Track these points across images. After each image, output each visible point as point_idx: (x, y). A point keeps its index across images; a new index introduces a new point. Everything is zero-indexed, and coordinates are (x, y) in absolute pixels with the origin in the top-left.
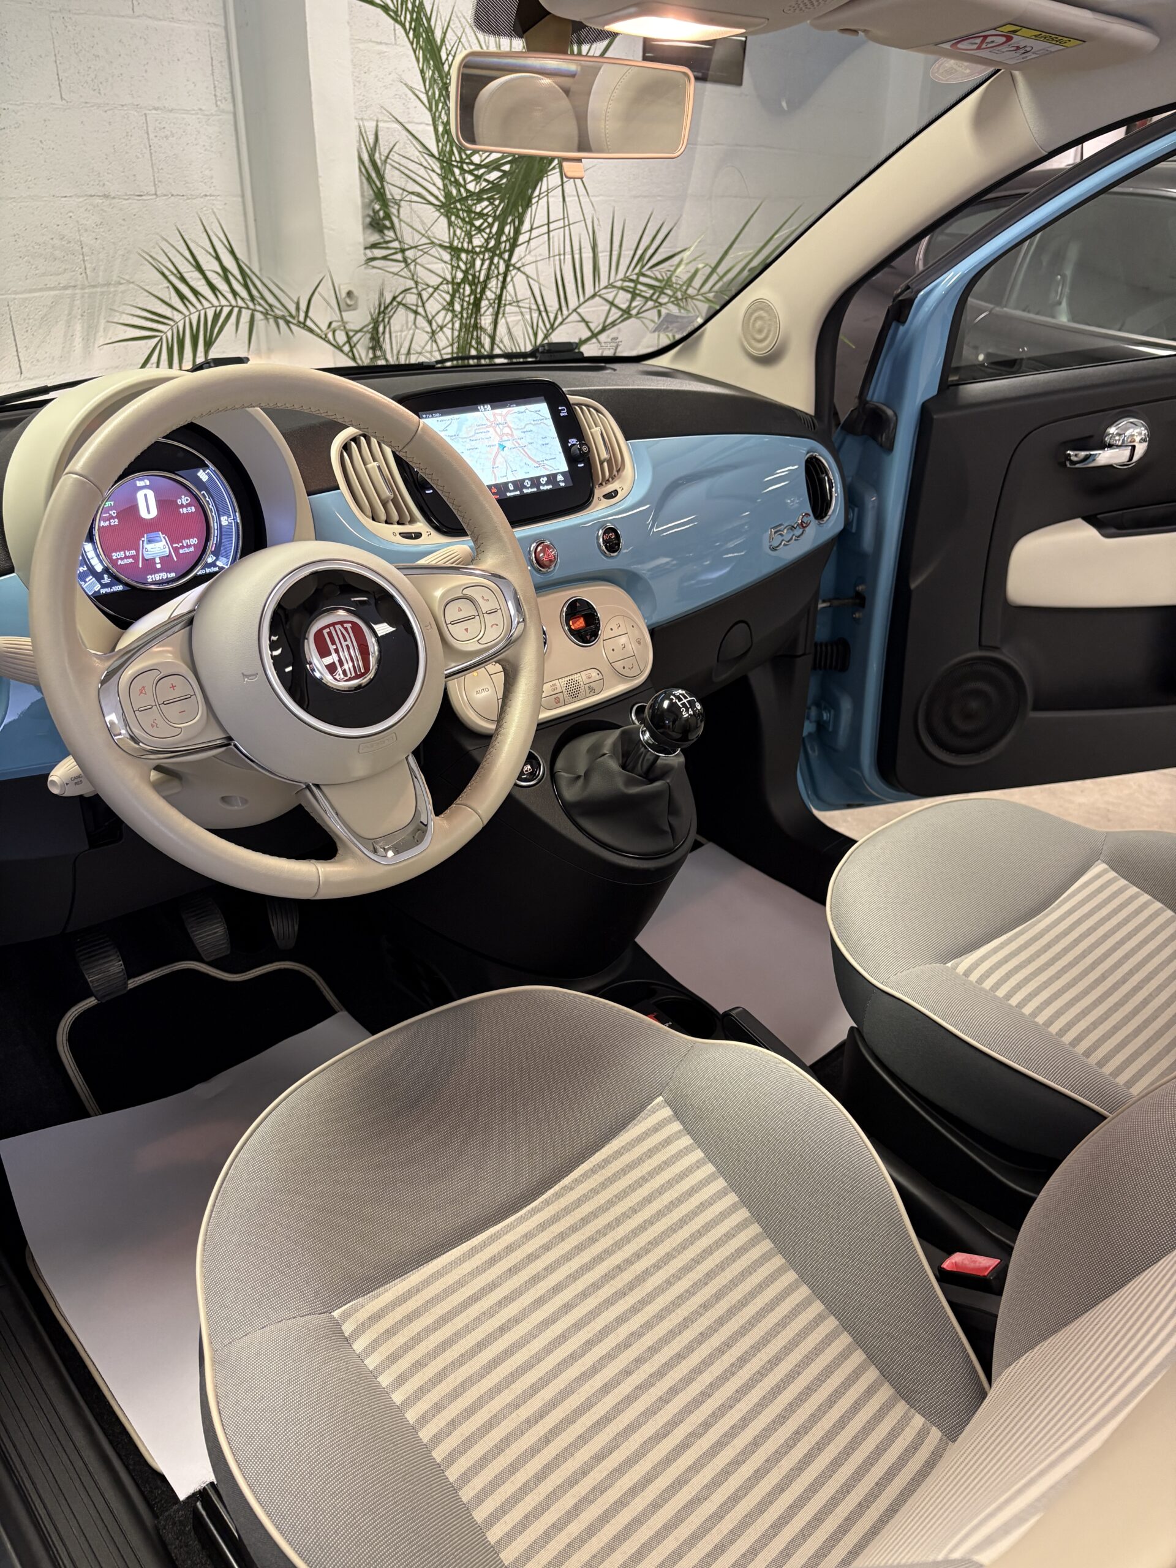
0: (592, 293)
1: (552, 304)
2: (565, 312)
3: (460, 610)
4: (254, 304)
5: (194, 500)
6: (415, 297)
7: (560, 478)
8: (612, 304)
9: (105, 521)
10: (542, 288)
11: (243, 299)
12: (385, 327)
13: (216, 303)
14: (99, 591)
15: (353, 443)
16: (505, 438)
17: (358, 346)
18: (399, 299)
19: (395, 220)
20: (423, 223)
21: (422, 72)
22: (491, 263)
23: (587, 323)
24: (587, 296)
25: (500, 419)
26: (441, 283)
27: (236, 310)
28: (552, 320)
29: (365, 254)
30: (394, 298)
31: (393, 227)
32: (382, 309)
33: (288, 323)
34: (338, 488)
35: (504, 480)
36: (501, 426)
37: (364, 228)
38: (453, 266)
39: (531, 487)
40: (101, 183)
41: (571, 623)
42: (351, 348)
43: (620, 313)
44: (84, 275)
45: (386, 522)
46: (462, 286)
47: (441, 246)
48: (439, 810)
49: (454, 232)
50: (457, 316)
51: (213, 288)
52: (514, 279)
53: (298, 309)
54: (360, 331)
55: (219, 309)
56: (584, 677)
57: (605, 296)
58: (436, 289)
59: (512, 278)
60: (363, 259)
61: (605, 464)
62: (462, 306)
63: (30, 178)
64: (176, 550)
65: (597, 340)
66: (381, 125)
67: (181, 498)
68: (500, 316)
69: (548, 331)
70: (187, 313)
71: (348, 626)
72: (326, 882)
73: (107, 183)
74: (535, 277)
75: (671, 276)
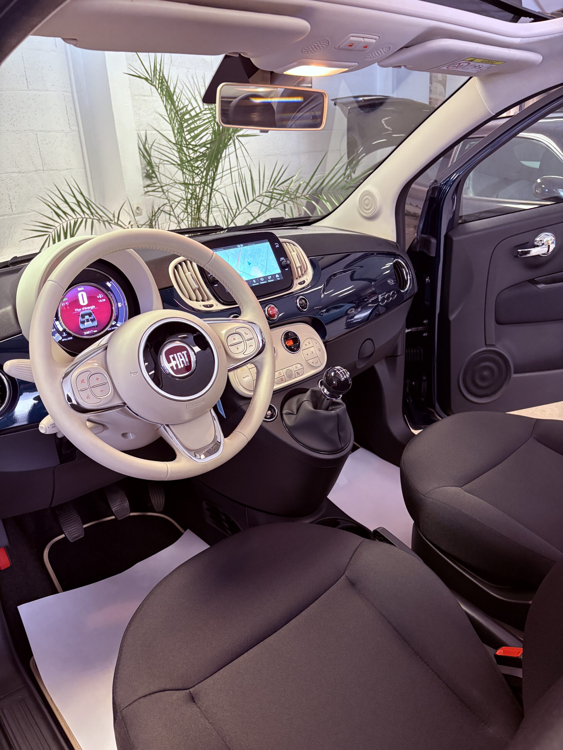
0: (252, 199)
1: (234, 206)
2: (240, 209)
4: (93, 216)
6: (169, 207)
8: (262, 203)
10: (228, 198)
11: (88, 214)
12: (156, 222)
13: (75, 217)
18: (161, 209)
19: (157, 174)
20: (170, 174)
21: (165, 106)
22: (204, 189)
23: (251, 213)
24: (250, 201)
26: (181, 200)
27: (84, 220)
28: (234, 213)
29: (144, 190)
30: (159, 209)
31: (156, 177)
32: (154, 214)
33: (109, 223)
37: (143, 178)
38: (186, 192)
40: (17, 167)
43: (266, 207)
44: (10, 209)
46: (191, 201)
47: (180, 183)
49: (186, 176)
50: (189, 214)
51: (73, 210)
52: (215, 195)
53: (114, 217)
54: (144, 224)
55: (76, 219)
57: (258, 200)
58: (179, 203)
60: (143, 192)
62: (191, 210)
65: (256, 220)
66: (147, 132)
68: (210, 213)
69: (233, 218)
70: (61, 222)
73: (20, 166)
74: (225, 193)
75: (288, 188)
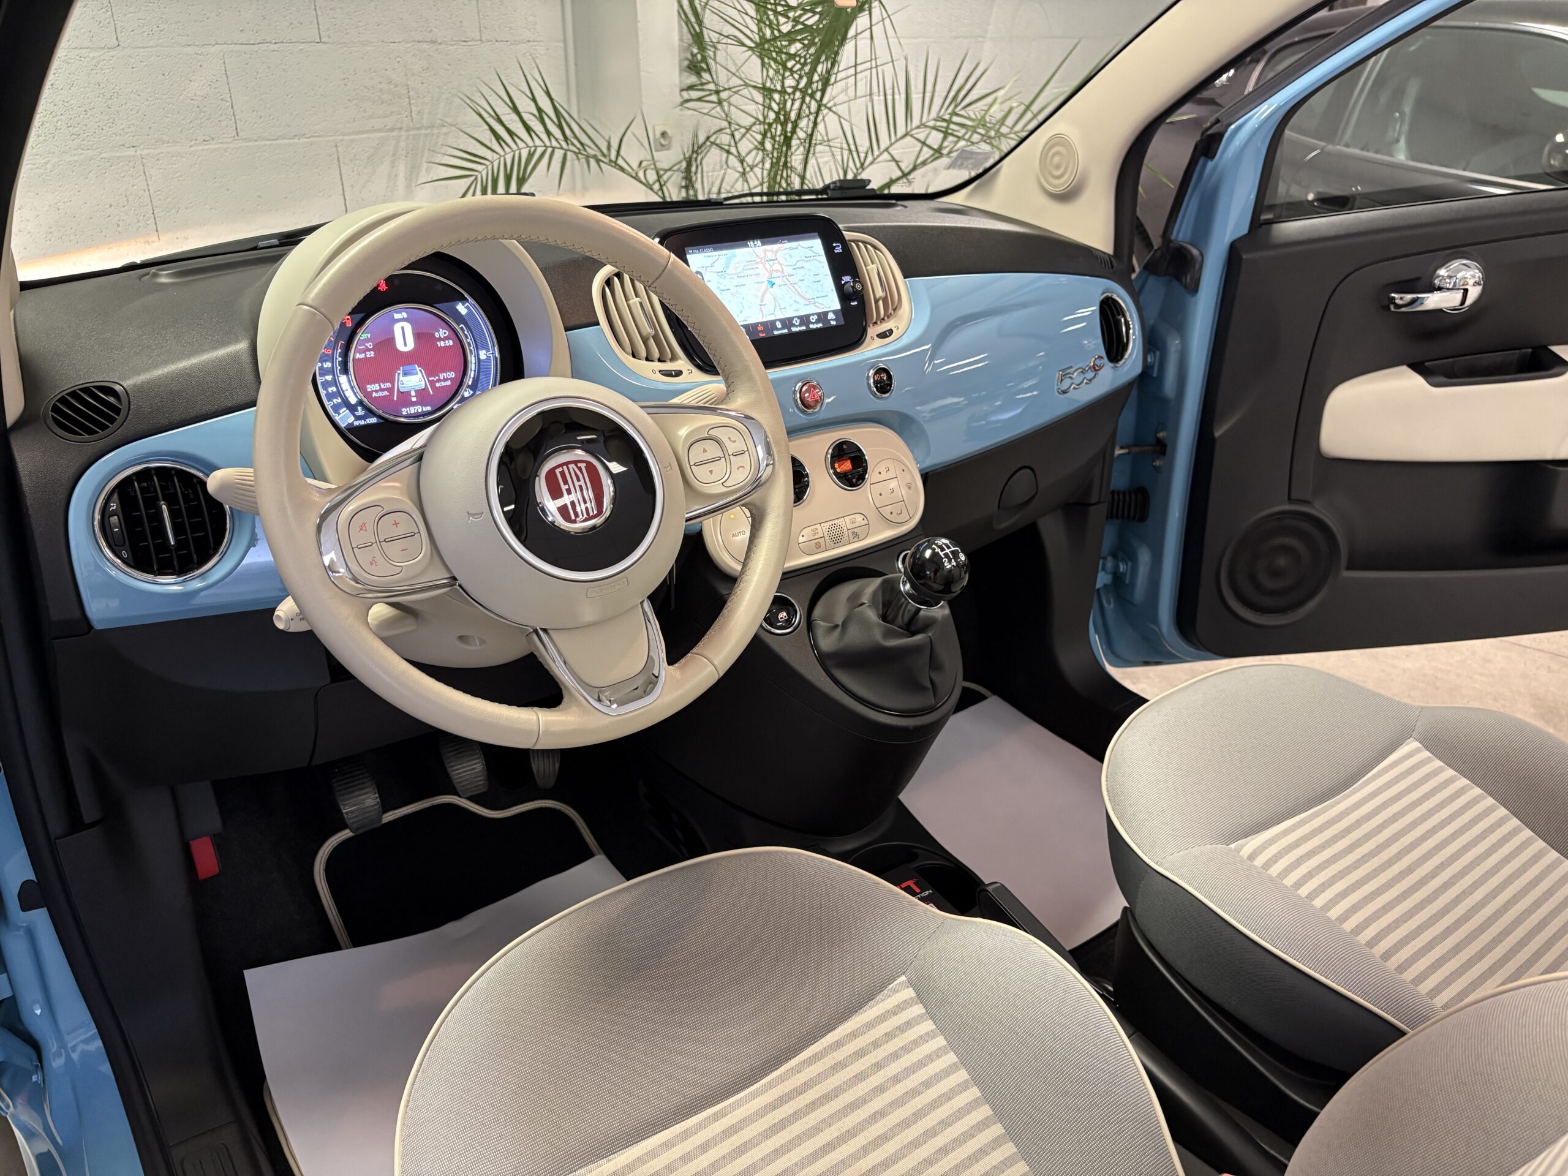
0: (904, 132)
1: (863, 144)
2: (876, 153)
3: (705, 451)
4: (567, 144)
5: (452, 333)
6: (728, 137)
7: (831, 316)
8: (924, 143)
9: (360, 353)
10: (854, 127)
11: (556, 139)
12: (697, 167)
13: (530, 143)
14: (353, 423)
15: (616, 279)
16: (775, 275)
17: (668, 184)
18: (712, 139)
19: (711, 62)
20: (735, 64)
22: (803, 101)
23: (897, 162)
24: (899, 136)
25: (770, 255)
26: (754, 124)
27: (550, 150)
28: (862, 159)
29: (681, 96)
30: (708, 138)
31: (709, 70)
32: (696, 148)
33: (598, 161)
34: (598, 324)
35: (772, 318)
36: (771, 263)
37: (681, 70)
38: (765, 107)
39: (800, 325)
40: (429, 29)
41: (836, 465)
42: (661, 186)
43: (931, 152)
44: (409, 117)
45: (647, 359)
46: (774, 126)
47: (755, 87)
48: (672, 659)
49: (768, 73)
50: (768, 155)
51: (528, 129)
52: (826, 119)
53: (609, 147)
54: (671, 169)
55: (533, 149)
56: (848, 522)
57: (916, 136)
58: (748, 130)
59: (824, 117)
60: (678, 101)
61: (881, 303)
62: (773, 146)
63: (360, 24)
64: (432, 383)
65: (908, 179)
67: (438, 331)
68: (811, 155)
69: (857, 170)
70: (502, 153)
71: (583, 465)
72: (546, 732)
73: (434, 29)
74: (847, 117)
75: (985, 114)
